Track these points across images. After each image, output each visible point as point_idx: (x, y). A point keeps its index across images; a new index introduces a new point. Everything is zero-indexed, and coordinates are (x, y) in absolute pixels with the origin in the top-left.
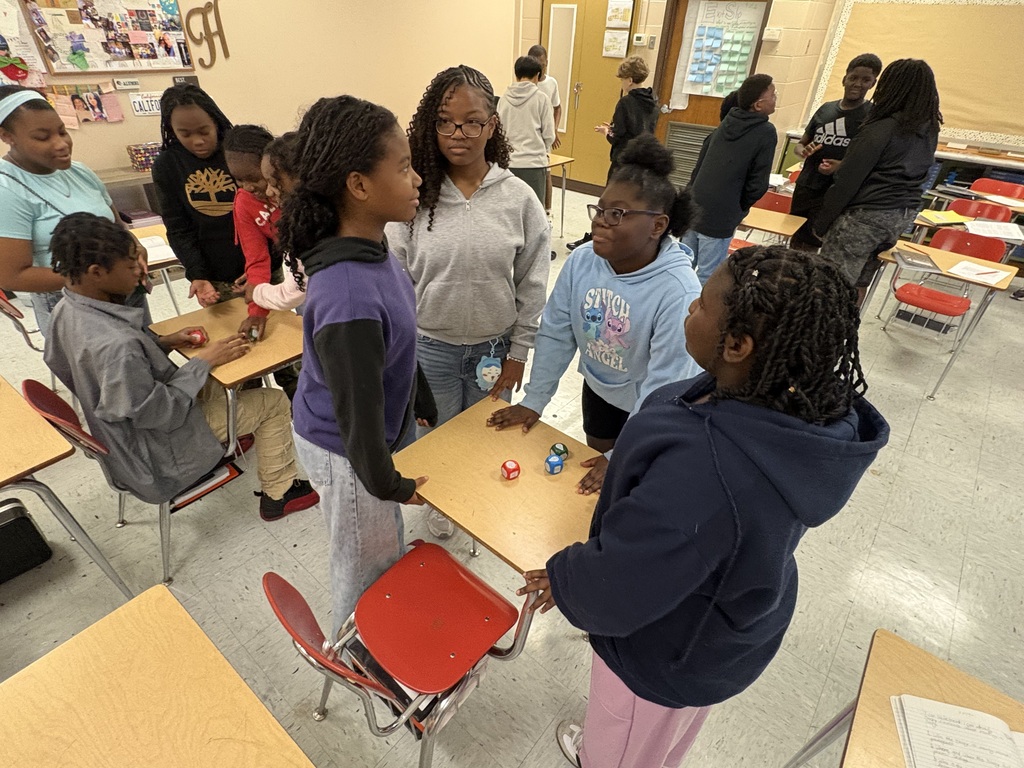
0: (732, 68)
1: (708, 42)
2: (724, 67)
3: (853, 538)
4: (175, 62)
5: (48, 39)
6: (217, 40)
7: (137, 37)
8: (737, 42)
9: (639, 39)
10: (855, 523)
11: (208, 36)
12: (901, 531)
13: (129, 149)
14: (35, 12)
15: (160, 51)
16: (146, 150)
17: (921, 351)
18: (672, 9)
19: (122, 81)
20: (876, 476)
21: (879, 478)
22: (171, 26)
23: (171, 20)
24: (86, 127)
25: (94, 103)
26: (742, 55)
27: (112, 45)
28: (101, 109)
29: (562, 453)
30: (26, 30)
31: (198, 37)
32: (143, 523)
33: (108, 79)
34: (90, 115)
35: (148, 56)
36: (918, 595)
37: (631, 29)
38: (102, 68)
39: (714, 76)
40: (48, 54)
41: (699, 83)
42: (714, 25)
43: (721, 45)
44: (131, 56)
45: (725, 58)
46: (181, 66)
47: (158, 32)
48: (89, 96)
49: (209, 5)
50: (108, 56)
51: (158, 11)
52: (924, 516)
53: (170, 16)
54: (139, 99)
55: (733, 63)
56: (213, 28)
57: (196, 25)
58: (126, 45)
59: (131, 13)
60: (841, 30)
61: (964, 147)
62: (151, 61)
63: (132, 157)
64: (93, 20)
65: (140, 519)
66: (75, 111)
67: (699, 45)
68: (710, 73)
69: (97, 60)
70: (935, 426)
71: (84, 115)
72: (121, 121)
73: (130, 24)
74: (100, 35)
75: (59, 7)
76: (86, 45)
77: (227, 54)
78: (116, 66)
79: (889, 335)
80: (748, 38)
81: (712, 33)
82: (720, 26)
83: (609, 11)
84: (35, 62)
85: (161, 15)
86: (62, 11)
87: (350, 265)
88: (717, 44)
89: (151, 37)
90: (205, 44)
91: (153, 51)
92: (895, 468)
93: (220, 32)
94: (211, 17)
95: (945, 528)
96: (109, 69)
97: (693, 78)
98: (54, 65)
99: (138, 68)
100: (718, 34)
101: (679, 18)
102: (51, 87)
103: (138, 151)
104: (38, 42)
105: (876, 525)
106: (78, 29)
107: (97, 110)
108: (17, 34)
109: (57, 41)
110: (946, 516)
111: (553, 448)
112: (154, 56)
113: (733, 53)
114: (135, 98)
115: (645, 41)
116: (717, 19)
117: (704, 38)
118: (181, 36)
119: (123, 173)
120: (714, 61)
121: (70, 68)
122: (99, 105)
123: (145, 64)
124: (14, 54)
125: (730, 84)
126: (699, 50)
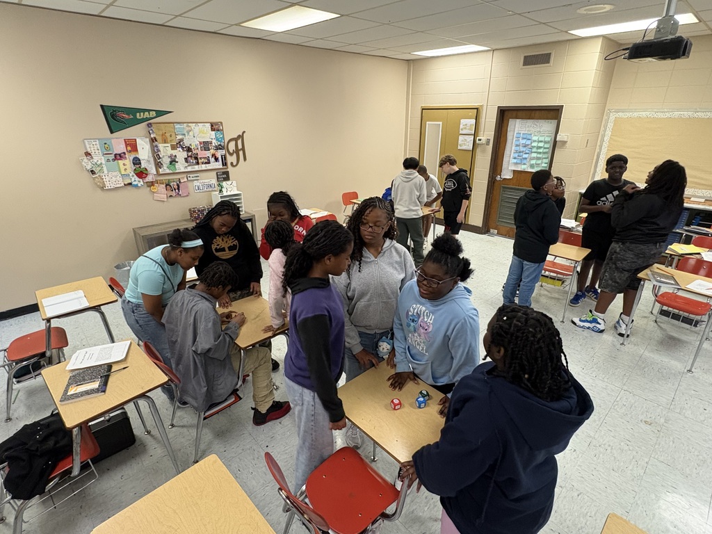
0: (539, 156)
1: (524, 141)
2: (534, 155)
3: (630, 468)
4: (219, 165)
5: (160, 158)
6: (241, 153)
7: (203, 154)
8: (541, 141)
9: (480, 140)
10: (632, 457)
11: (237, 151)
12: (665, 465)
13: (190, 210)
14: (157, 146)
15: (212, 160)
16: (199, 211)
17: (683, 337)
18: (499, 124)
19: (191, 176)
20: (648, 426)
21: (650, 427)
22: (218, 148)
23: (220, 145)
24: (171, 199)
25: (176, 187)
26: (545, 148)
27: (189, 159)
28: (179, 190)
29: (426, 396)
30: (151, 155)
31: (232, 152)
32: (183, 426)
33: (185, 175)
34: (174, 193)
35: (206, 163)
36: (677, 512)
37: (475, 135)
38: (183, 170)
39: (528, 160)
40: (158, 165)
41: (519, 164)
42: (526, 132)
43: (531, 143)
44: (198, 163)
45: (534, 150)
46: (221, 167)
47: (212, 151)
48: (174, 184)
49: (239, 136)
50: (187, 164)
51: (214, 141)
52: (683, 455)
53: (219, 143)
54: (198, 184)
55: (540, 153)
56: (240, 147)
57: (232, 147)
58: (196, 158)
59: (200, 143)
60: (609, 133)
61: (703, 200)
62: (207, 165)
63: (191, 214)
64: (183, 148)
65: (181, 424)
66: (166, 192)
67: (518, 143)
68: (526, 158)
69: (181, 166)
70: (693, 392)
71: (170, 193)
72: (187, 196)
73: (199, 148)
74: (185, 154)
75: (168, 143)
76: (177, 160)
77: (245, 159)
78: (189, 169)
79: (659, 326)
80: (548, 139)
81: (525, 137)
82: (529, 133)
83: (461, 126)
84: (152, 169)
85: (215, 143)
86: (169, 145)
87: (313, 290)
88: (529, 142)
89: (208, 154)
90: (235, 155)
91: (209, 160)
92: (662, 420)
93: (243, 149)
94: (240, 142)
95: (699, 466)
96: (186, 170)
97: (515, 161)
98: (160, 170)
99: (200, 169)
100: (529, 137)
101: (504, 129)
102: (157, 181)
103: (194, 212)
104: (155, 160)
105: (647, 460)
106: (174, 152)
107: (177, 191)
108: (146, 158)
109: (164, 159)
110: (701, 457)
111: (421, 393)
112: (209, 163)
113: (539, 148)
114: (196, 183)
115: (484, 141)
116: (527, 129)
117: (520, 139)
118: (223, 152)
119: (186, 223)
120: (527, 152)
121: (168, 171)
122: (178, 189)
123: (204, 167)
124: (143, 166)
125: (539, 164)
126: (517, 146)
